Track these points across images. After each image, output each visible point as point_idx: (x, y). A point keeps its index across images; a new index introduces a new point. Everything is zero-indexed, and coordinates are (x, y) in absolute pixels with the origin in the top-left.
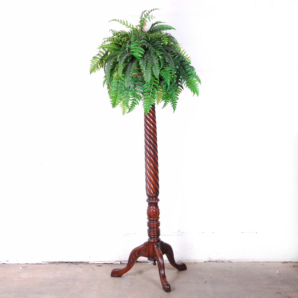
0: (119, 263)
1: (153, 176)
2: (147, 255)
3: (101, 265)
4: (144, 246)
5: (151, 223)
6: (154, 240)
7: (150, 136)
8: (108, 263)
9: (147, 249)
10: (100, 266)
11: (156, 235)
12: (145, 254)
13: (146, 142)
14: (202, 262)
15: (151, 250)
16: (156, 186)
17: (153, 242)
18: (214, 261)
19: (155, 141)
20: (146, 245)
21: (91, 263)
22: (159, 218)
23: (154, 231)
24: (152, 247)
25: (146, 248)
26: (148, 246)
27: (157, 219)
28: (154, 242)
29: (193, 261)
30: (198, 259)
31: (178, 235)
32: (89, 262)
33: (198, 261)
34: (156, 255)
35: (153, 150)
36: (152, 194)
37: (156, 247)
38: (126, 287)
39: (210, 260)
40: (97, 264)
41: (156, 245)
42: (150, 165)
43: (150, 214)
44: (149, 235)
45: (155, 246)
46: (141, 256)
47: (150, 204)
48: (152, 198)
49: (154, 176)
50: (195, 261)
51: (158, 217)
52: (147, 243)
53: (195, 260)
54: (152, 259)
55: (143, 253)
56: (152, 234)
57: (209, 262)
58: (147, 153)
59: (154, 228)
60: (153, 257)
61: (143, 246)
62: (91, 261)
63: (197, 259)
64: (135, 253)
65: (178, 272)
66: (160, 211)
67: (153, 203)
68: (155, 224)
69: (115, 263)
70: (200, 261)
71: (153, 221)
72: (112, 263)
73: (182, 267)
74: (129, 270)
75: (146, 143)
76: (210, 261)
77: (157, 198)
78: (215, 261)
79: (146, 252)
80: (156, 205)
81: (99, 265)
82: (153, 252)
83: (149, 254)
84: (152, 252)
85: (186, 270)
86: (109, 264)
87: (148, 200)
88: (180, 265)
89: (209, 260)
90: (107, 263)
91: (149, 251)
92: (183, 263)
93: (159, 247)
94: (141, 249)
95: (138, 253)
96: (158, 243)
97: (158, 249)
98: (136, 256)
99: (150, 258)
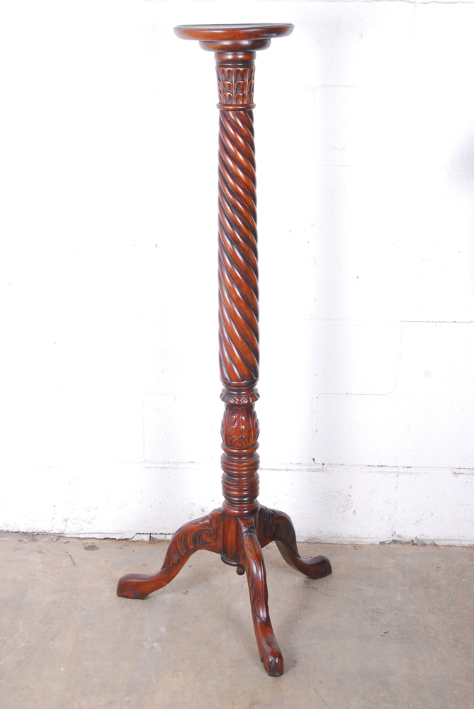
0: (146, 538)
1: (242, 329)
2: (220, 545)
3: (97, 543)
4: (211, 521)
5: (234, 460)
6: (241, 509)
7: (234, 207)
8: (117, 538)
9: (221, 532)
10: (92, 548)
11: (245, 496)
12: (213, 544)
13: (222, 225)
14: (373, 545)
15: (231, 536)
16: (249, 356)
17: (238, 515)
18: (407, 540)
19: (249, 223)
20: (219, 519)
21: (69, 536)
22: (256, 448)
23: (240, 484)
24: (233, 527)
25: (218, 528)
26: (221, 524)
27: (249, 451)
28: (241, 516)
29: (350, 540)
30: (364, 536)
31: (309, 470)
32: (65, 532)
33: (364, 541)
34: (245, 555)
35: (244, 250)
36: (237, 380)
37: (247, 532)
38: (155, 645)
39: (396, 539)
40: (84, 541)
41: (245, 526)
42: (233, 295)
43: (230, 436)
44: (227, 494)
45: (244, 530)
46: (202, 549)
47: (231, 409)
48: (239, 391)
49: (244, 327)
50: (355, 540)
51: (253, 445)
52: (219, 515)
53: (354, 537)
54: (233, 559)
55: (208, 540)
56: (236, 493)
57: (393, 546)
58: (224, 259)
59: (240, 476)
60: (234, 555)
61: (208, 521)
62: (71, 530)
63: (359, 536)
65: (305, 582)
66: (261, 427)
67: (239, 405)
68: (246, 466)
69: (136, 538)
70: (369, 541)
71: (240, 457)
72: (127, 537)
73: (318, 570)
75: (224, 228)
76: (395, 542)
77: (252, 390)
78: (408, 543)
79: (216, 539)
80: (249, 411)
81: (91, 545)
82: (237, 543)
83: (224, 545)
84: (234, 542)
85: (328, 577)
86: (120, 540)
87: (224, 397)
88: (312, 563)
89: (392, 539)
90: (113, 539)
91: (225, 536)
92: (322, 557)
93: (253, 532)
94: (202, 528)
95: (195, 538)
96: (253, 519)
97: (251, 537)
98: (188, 547)
99: (227, 556)
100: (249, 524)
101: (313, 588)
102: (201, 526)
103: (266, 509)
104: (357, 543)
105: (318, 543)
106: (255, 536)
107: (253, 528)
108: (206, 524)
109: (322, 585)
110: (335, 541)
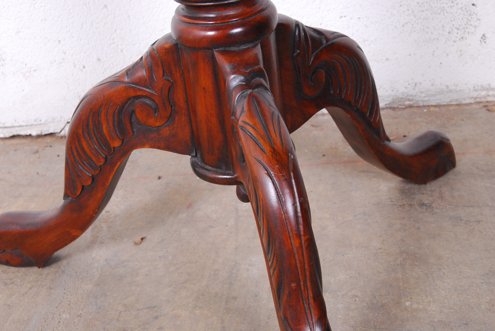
2: (184, 134)
4: (150, 70)
6: (222, 24)
8: (34, 133)
12: (166, 131)
15: (204, 106)
20: (169, 63)
24: (206, 81)
26: (177, 75)
28: (225, 42)
29: (475, 94)
34: (242, 156)
37: (242, 87)
41: (236, 71)
45: (235, 81)
46: (142, 145)
50: (484, 93)
53: (483, 88)
54: (219, 168)
55: (151, 121)
60: (219, 156)
61: (143, 73)
64: (98, 125)
65: (402, 192)
72: (51, 131)
74: (83, 228)
79: (170, 117)
83: (192, 132)
85: (450, 176)
86: (39, 136)
88: (415, 151)
90: (27, 136)
91: (190, 108)
92: (434, 135)
93: (260, 85)
94: (132, 94)
95: (120, 122)
96: (258, 50)
97: (254, 102)
98: (107, 145)
99: (203, 160)
100: (247, 65)
101: (422, 205)
102: (127, 88)
103: (298, 25)
104: (489, 99)
105: (411, 106)
106: (268, 98)
107: (260, 73)
108: (140, 82)
109: (441, 197)
110: (444, 100)
